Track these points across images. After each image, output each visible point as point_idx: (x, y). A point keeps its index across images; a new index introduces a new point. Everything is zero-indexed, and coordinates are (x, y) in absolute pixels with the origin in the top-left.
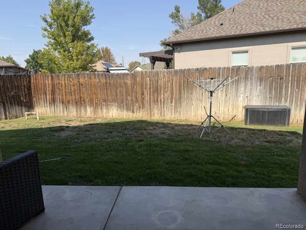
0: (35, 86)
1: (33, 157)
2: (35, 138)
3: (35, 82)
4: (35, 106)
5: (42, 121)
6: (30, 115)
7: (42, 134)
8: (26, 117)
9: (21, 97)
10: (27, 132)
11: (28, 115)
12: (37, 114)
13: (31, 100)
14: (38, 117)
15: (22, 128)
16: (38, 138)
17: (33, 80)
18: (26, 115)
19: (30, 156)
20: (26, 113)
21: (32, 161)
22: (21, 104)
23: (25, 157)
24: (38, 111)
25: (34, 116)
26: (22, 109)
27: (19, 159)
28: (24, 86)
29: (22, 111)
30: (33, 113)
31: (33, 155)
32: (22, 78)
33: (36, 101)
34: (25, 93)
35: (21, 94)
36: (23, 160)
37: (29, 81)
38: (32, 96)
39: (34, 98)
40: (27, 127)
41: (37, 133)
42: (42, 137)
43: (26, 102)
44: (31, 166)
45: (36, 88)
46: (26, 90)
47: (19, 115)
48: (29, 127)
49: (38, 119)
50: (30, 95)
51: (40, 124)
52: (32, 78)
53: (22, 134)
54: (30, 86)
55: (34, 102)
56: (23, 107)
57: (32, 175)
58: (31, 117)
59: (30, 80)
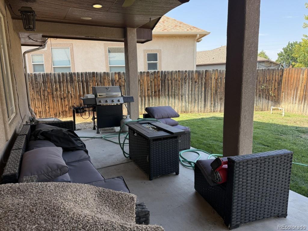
0: (287, 81)
1: (288, 157)
2: (279, 135)
3: (287, 77)
4: (282, 101)
5: (288, 118)
6: (275, 110)
7: (287, 132)
8: (271, 111)
9: (270, 91)
10: (271, 127)
11: (273, 110)
12: (284, 110)
13: (279, 95)
14: (283, 114)
15: (267, 122)
16: (282, 136)
17: (285, 74)
18: (271, 109)
19: (285, 155)
20: (273, 107)
21: (286, 161)
22: (269, 98)
23: (281, 155)
24: (284, 107)
25: (279, 112)
26: (268, 103)
27: (275, 155)
28: (275, 81)
29: (268, 104)
30: (279, 108)
31: (288, 155)
32: (275, 72)
33: (284, 96)
34: (275, 87)
35: (271, 88)
36: (277, 157)
37: (281, 76)
38: (281, 90)
39: (282, 92)
40: (271, 122)
41: (281, 129)
42: (286, 135)
43: (274, 96)
44: (284, 166)
45: (287, 82)
46: (276, 84)
47: (265, 109)
48: (273, 122)
49: (283, 115)
50: (279, 89)
51: (285, 121)
52: (285, 72)
53: (266, 128)
54: (281, 81)
55: (282, 97)
56: (270, 101)
57: (283, 175)
58: (275, 111)
59: (283, 75)
